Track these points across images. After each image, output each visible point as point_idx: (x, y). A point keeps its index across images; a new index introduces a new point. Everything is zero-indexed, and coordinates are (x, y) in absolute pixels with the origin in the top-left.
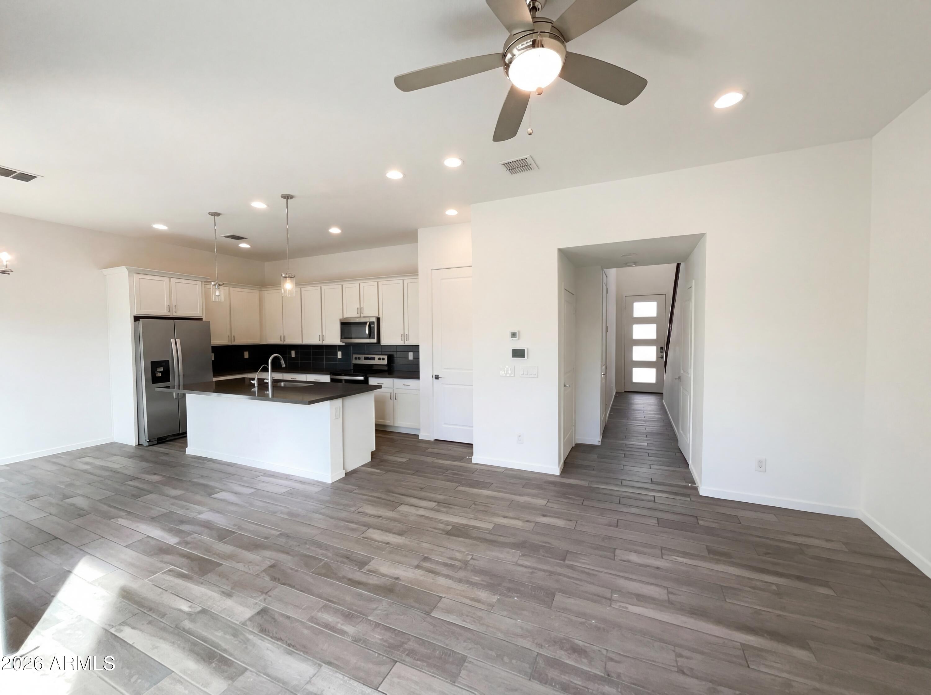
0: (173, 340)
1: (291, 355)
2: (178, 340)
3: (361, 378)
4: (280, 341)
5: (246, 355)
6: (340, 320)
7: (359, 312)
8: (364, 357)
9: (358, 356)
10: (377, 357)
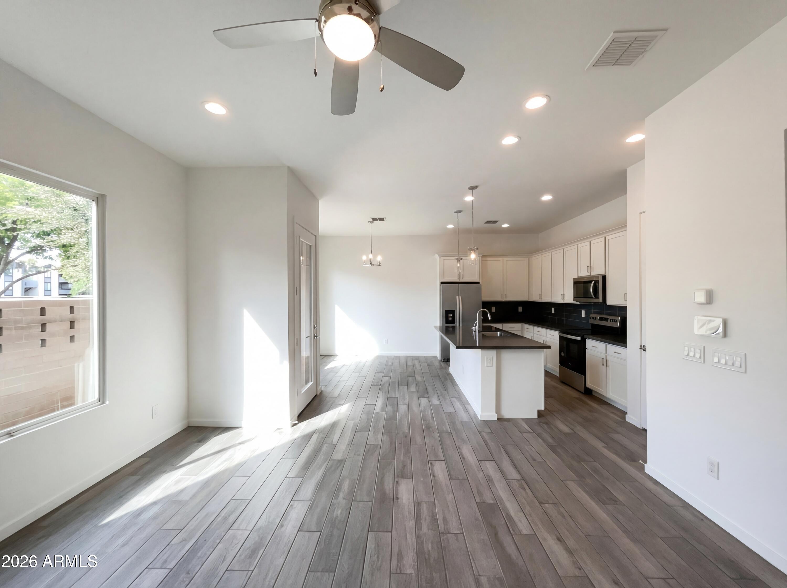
0: (457, 297)
1: (552, 311)
2: (460, 297)
3: (579, 338)
4: (538, 298)
5: (520, 309)
6: (574, 279)
7: (589, 271)
8: (600, 317)
9: (594, 316)
10: (609, 318)
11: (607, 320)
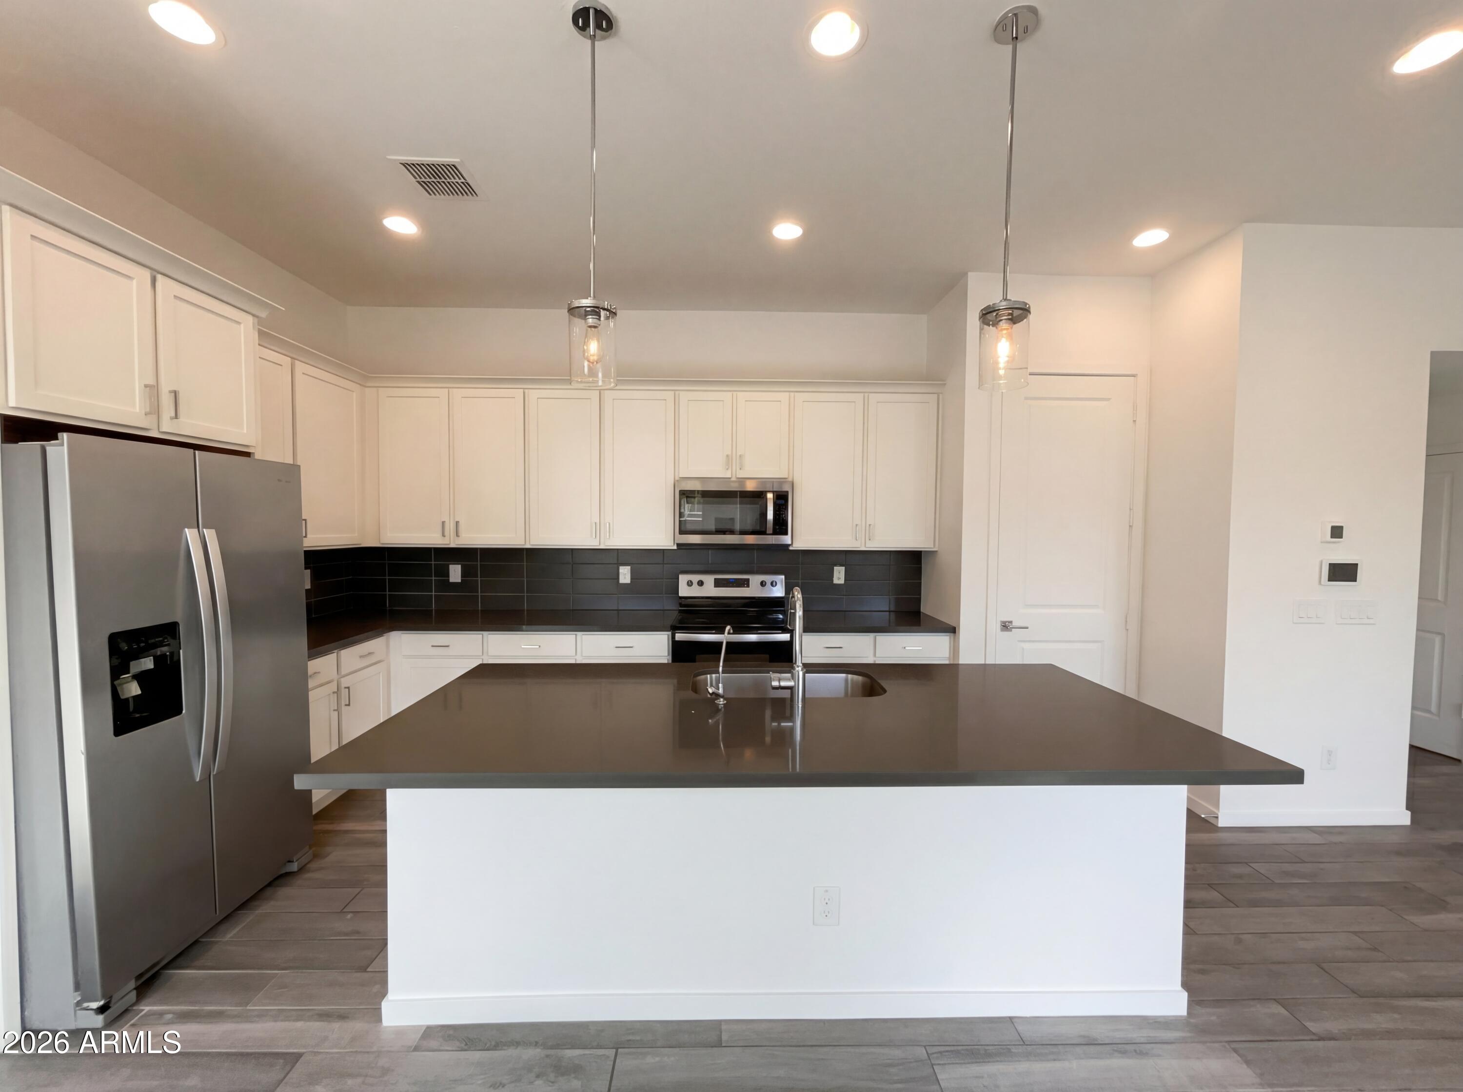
0: (192, 535)
1: (448, 576)
2: (210, 535)
7: (731, 467)
8: (715, 579)
9: (695, 578)
10: (755, 580)
11: (745, 583)
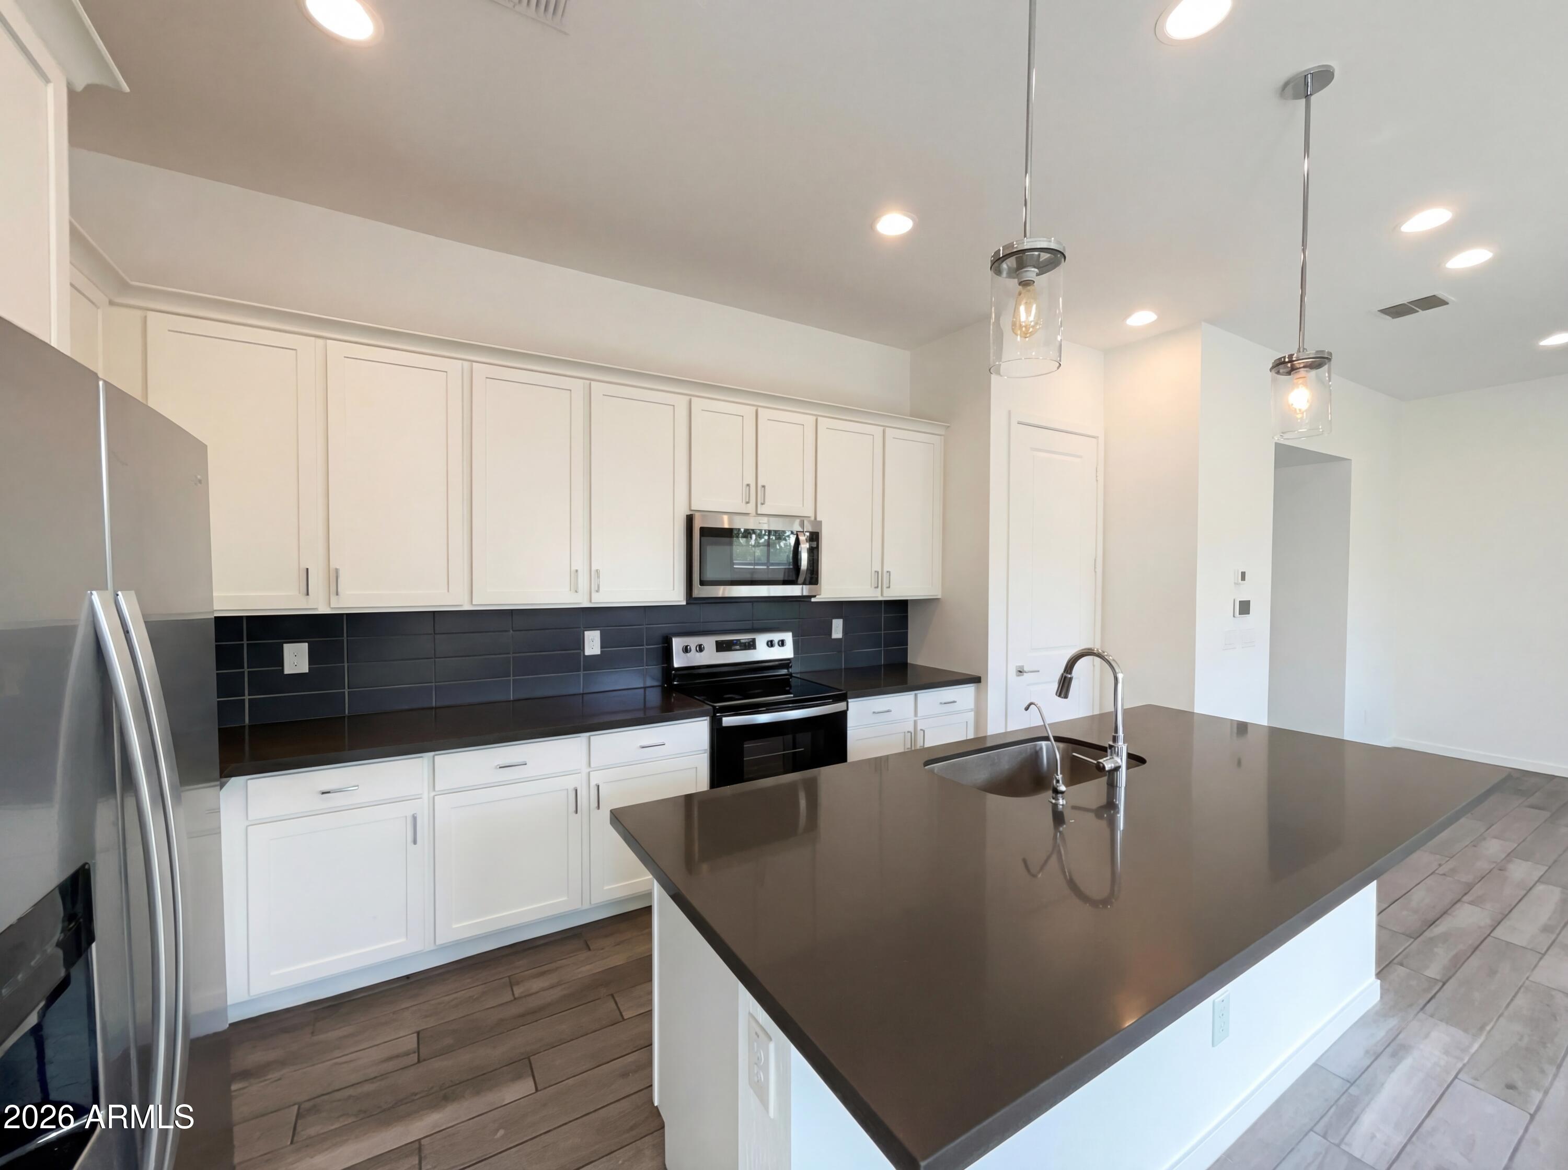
1: (282, 664)
7: (752, 499)
8: (717, 642)
9: (693, 642)
10: (761, 640)
11: (751, 645)
